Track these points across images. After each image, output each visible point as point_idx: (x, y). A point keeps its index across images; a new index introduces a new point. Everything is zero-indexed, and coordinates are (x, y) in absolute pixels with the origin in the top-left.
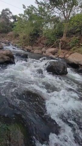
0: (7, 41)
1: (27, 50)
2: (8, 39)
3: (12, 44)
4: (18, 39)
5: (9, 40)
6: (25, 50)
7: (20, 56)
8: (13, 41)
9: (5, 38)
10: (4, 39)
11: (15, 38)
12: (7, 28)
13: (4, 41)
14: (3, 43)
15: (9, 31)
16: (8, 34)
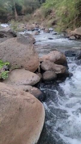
0: (34, 25)
1: (74, 38)
2: (36, 22)
3: (42, 29)
4: (51, 18)
5: (36, 24)
6: (71, 38)
7: (74, 55)
8: (42, 24)
9: (31, 22)
10: (30, 24)
11: (45, 17)
12: (32, 4)
13: (30, 26)
14: (29, 30)
15: (36, 9)
16: (33, 13)
